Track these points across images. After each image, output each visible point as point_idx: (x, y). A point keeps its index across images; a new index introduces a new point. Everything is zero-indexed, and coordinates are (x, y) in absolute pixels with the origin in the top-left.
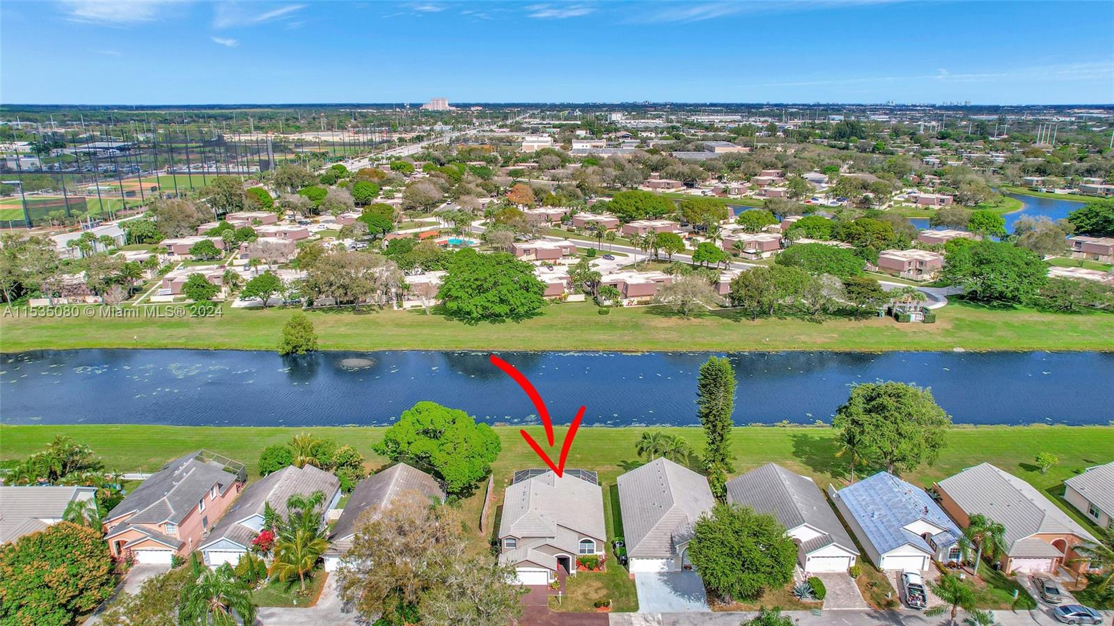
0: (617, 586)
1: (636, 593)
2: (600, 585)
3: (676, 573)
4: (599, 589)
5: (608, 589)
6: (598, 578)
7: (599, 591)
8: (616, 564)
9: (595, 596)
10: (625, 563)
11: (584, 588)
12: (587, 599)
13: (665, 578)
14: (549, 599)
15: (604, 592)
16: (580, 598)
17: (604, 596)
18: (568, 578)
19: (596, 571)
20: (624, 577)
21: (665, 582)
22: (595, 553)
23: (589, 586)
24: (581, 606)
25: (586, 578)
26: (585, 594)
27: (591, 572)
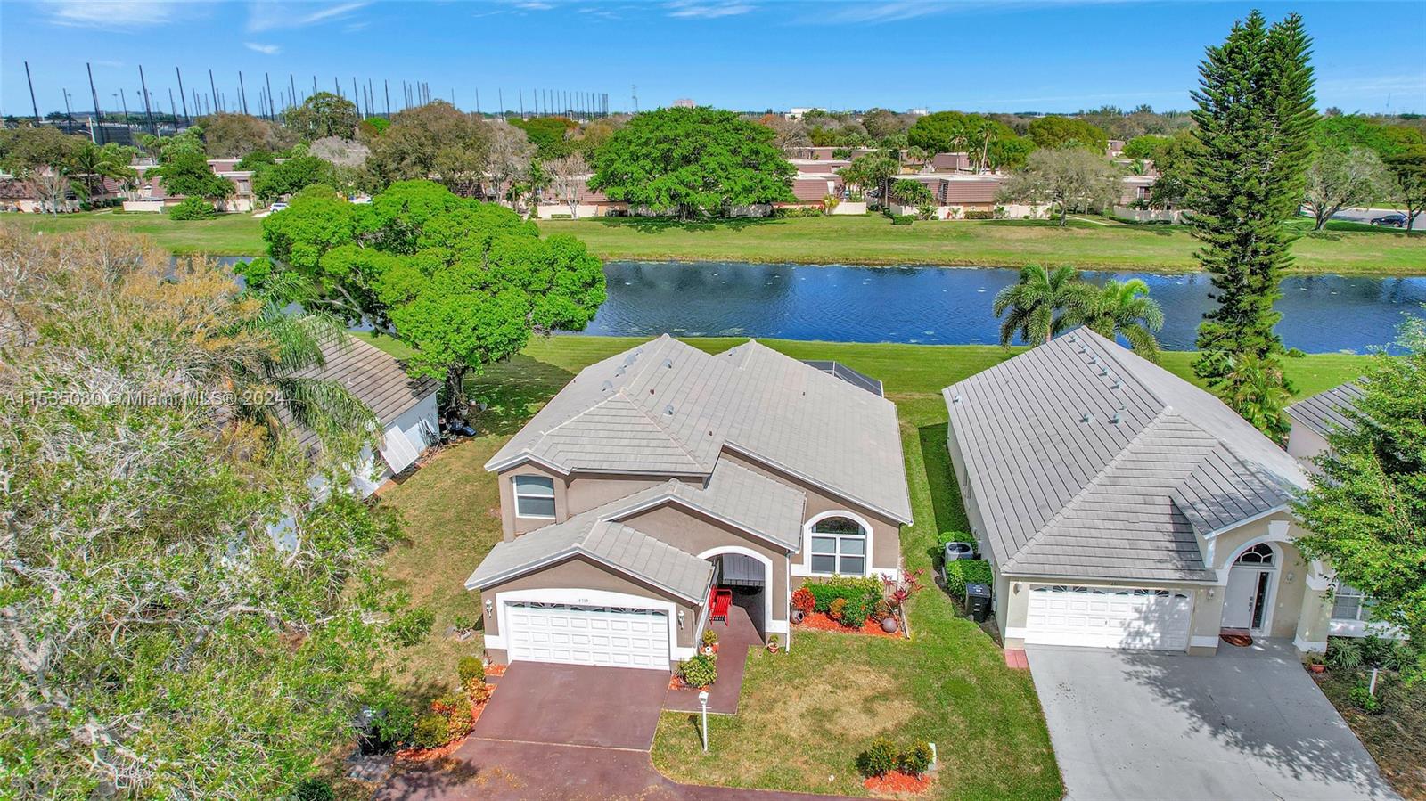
0: (957, 692)
1: (1041, 722)
2: (885, 683)
3: (1196, 653)
4: (884, 696)
5: (920, 701)
6: (876, 658)
7: (881, 708)
8: (948, 615)
9: (861, 727)
10: (984, 611)
11: (818, 692)
12: (827, 735)
13: (1155, 671)
14: (663, 725)
15: (903, 710)
16: (797, 728)
17: (902, 728)
18: (756, 653)
19: (868, 634)
20: (983, 661)
21: (1161, 685)
22: (870, 571)
23: (839, 684)
24: (797, 762)
25: (831, 655)
26: (819, 716)
27: (850, 635)
